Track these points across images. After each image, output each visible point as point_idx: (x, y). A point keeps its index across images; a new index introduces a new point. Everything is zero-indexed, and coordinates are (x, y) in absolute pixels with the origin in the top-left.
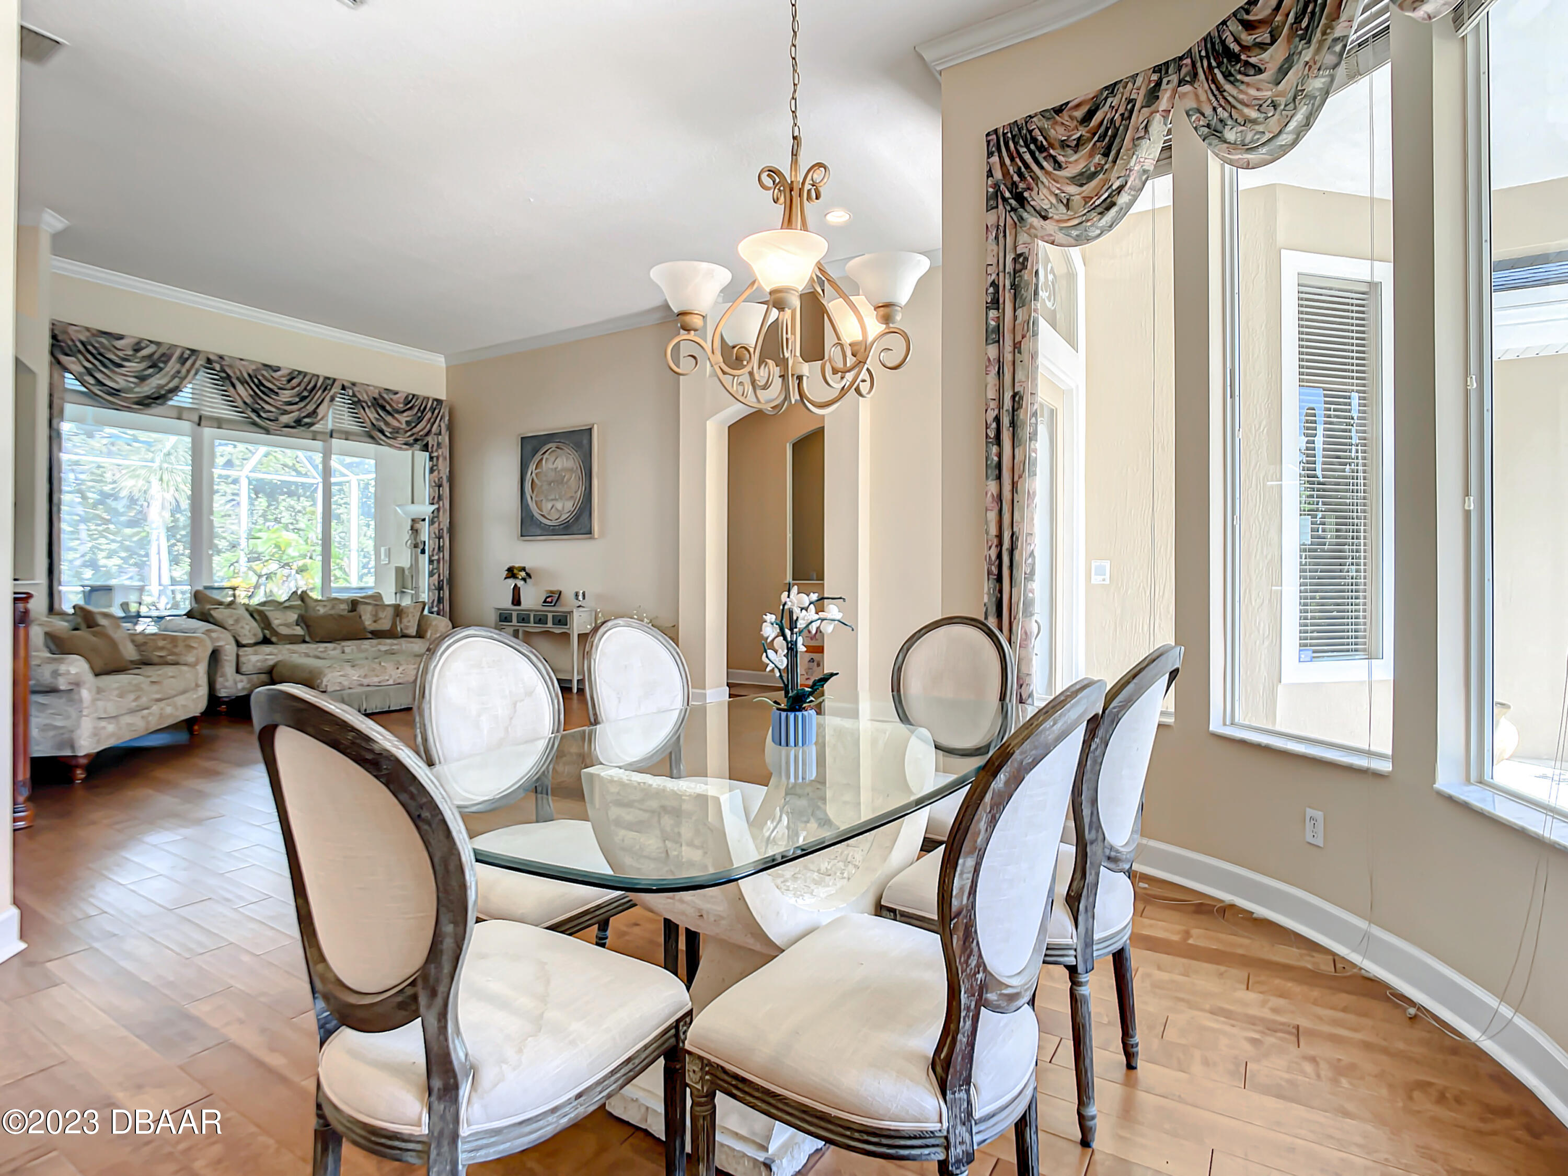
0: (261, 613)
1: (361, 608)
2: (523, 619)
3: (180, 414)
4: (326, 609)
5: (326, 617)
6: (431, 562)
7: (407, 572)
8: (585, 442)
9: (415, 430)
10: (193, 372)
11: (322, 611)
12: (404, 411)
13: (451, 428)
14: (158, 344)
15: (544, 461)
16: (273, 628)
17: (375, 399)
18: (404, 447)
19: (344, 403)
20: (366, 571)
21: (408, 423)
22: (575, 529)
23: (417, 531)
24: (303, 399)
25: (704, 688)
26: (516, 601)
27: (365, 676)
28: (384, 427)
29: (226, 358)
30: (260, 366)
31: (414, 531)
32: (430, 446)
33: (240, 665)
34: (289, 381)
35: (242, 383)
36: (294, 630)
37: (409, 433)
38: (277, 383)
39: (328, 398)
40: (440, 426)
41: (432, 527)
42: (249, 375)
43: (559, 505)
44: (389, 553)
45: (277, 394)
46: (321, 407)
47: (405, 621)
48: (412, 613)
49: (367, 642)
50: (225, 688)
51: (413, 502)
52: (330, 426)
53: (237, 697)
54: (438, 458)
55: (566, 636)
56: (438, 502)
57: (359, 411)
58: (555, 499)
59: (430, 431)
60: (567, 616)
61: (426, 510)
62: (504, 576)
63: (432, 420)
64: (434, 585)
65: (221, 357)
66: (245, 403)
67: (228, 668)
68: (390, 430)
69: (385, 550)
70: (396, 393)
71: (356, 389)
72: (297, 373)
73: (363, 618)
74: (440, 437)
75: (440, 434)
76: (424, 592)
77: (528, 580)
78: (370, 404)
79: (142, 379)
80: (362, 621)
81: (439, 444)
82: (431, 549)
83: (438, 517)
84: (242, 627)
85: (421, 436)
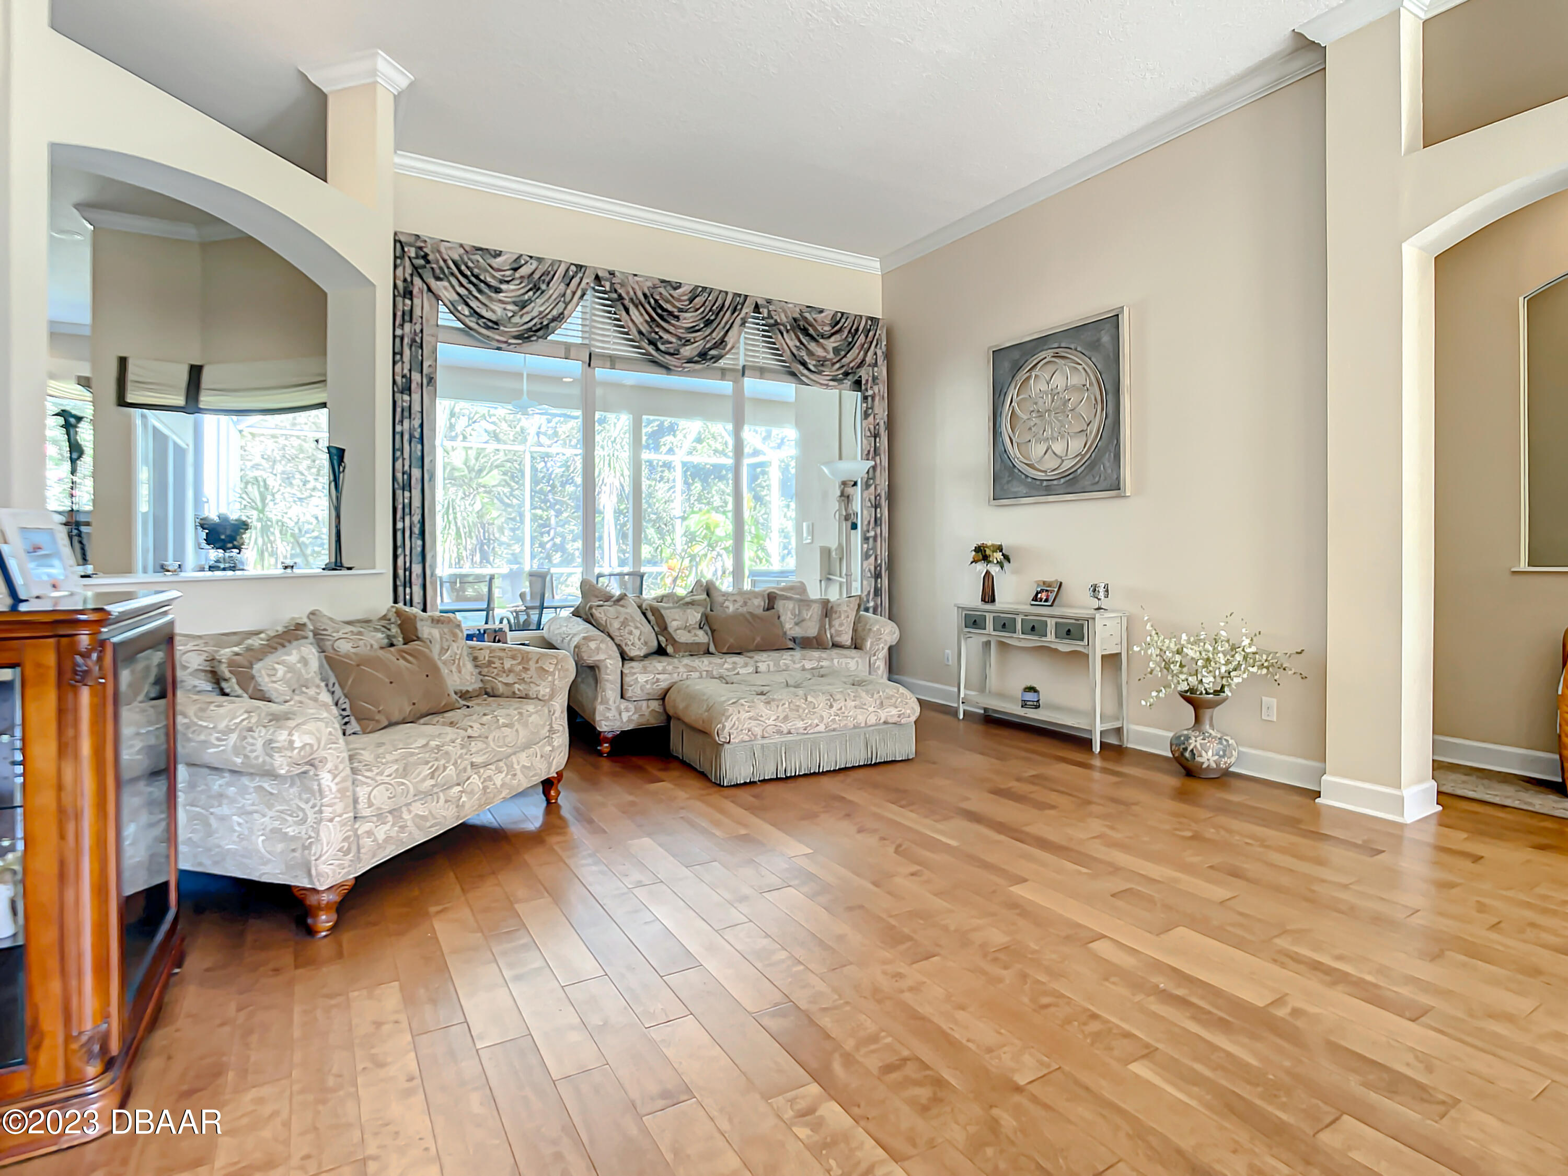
0: (656, 611)
1: (780, 605)
2: (1005, 625)
3: (567, 351)
4: (737, 605)
5: (736, 617)
6: (866, 539)
7: (833, 554)
8: (1106, 339)
9: (845, 361)
10: (579, 293)
11: (731, 608)
12: (830, 337)
13: (889, 356)
14: (540, 260)
15: (1032, 381)
16: (669, 633)
17: (795, 320)
18: (831, 383)
19: (758, 330)
20: (786, 551)
21: (836, 350)
22: (1087, 482)
23: (848, 497)
24: (708, 323)
25: (1399, 787)
26: (989, 596)
27: (786, 718)
28: (806, 358)
29: (617, 274)
30: (657, 282)
31: (845, 498)
32: (863, 382)
33: (625, 687)
34: (691, 301)
35: (637, 307)
36: (696, 635)
37: (838, 365)
38: (677, 304)
39: (738, 321)
40: (876, 354)
41: (866, 493)
42: (645, 295)
43: (1058, 447)
44: (812, 532)
45: (677, 318)
46: (730, 333)
47: (836, 623)
48: (846, 611)
49: (787, 655)
50: (607, 719)
51: (840, 458)
52: (742, 362)
53: (622, 732)
54: (873, 397)
55: (1081, 657)
56: (874, 459)
57: (776, 338)
58: (1053, 438)
59: (863, 360)
60: (1082, 626)
61: (858, 467)
62: (971, 560)
63: (866, 346)
64: (870, 571)
65: (612, 273)
66: (640, 333)
67: (610, 691)
68: (814, 362)
69: (808, 527)
70: (821, 311)
71: (771, 308)
72: (700, 289)
73: (782, 618)
74: (876, 369)
75: (876, 364)
76: (856, 581)
77: (1006, 564)
78: (789, 328)
79: (523, 305)
80: (781, 623)
81: (875, 379)
82: (866, 523)
83: (874, 478)
84: (631, 633)
85: (852, 368)
